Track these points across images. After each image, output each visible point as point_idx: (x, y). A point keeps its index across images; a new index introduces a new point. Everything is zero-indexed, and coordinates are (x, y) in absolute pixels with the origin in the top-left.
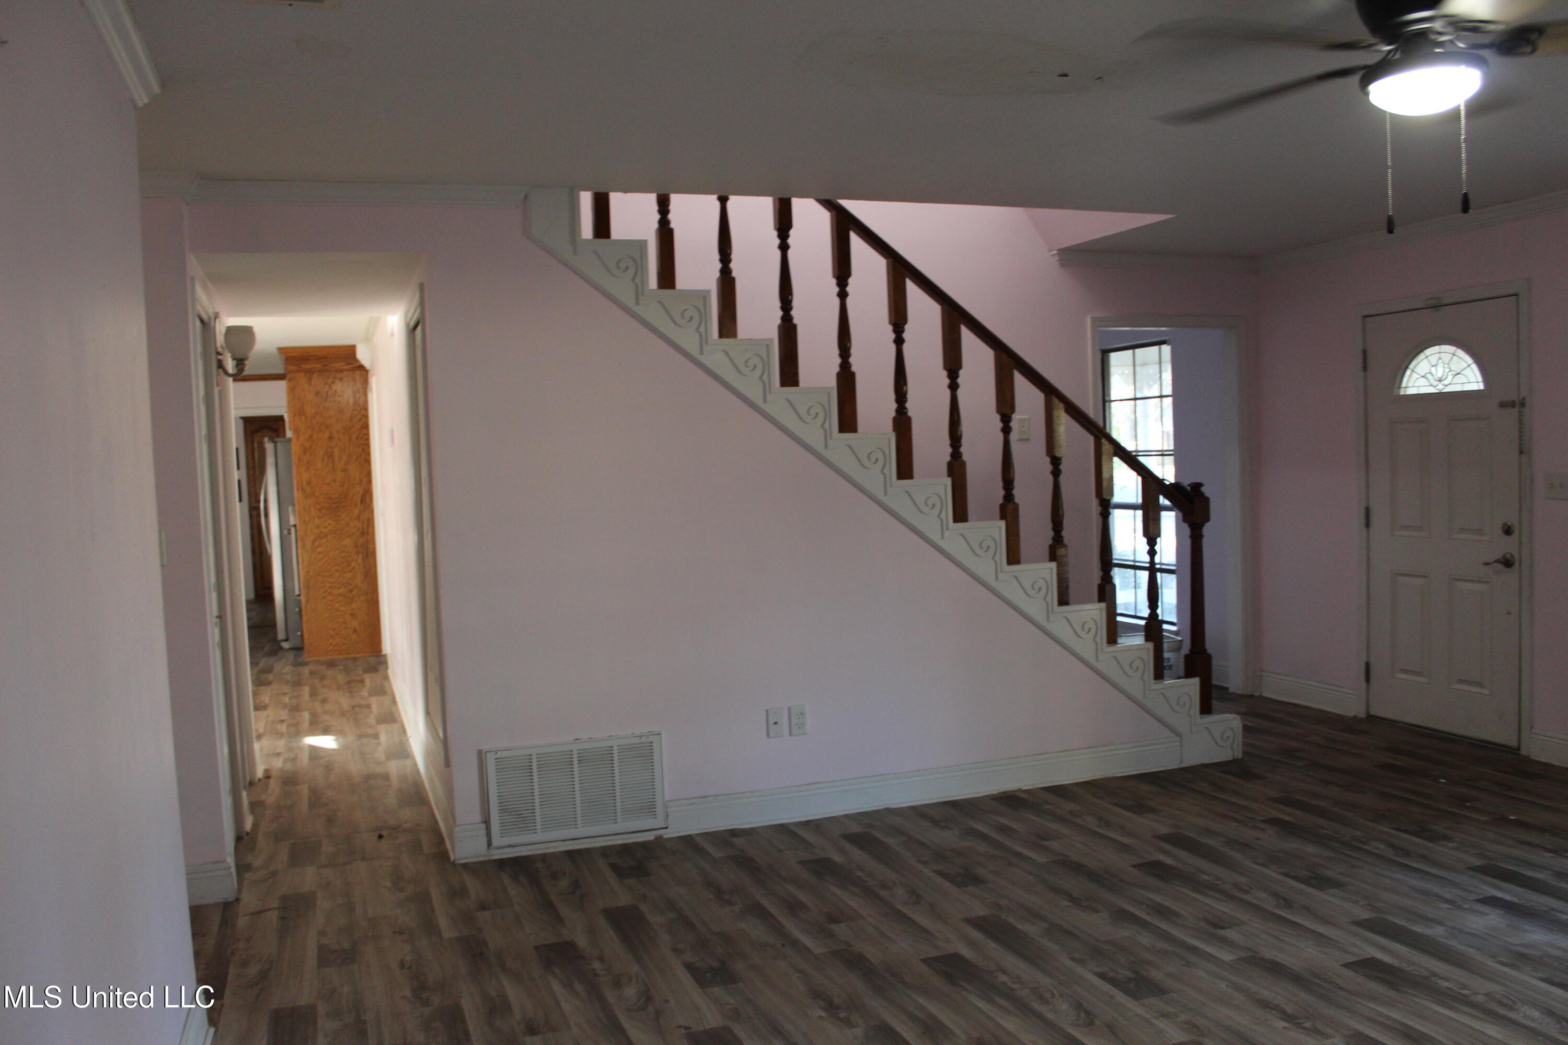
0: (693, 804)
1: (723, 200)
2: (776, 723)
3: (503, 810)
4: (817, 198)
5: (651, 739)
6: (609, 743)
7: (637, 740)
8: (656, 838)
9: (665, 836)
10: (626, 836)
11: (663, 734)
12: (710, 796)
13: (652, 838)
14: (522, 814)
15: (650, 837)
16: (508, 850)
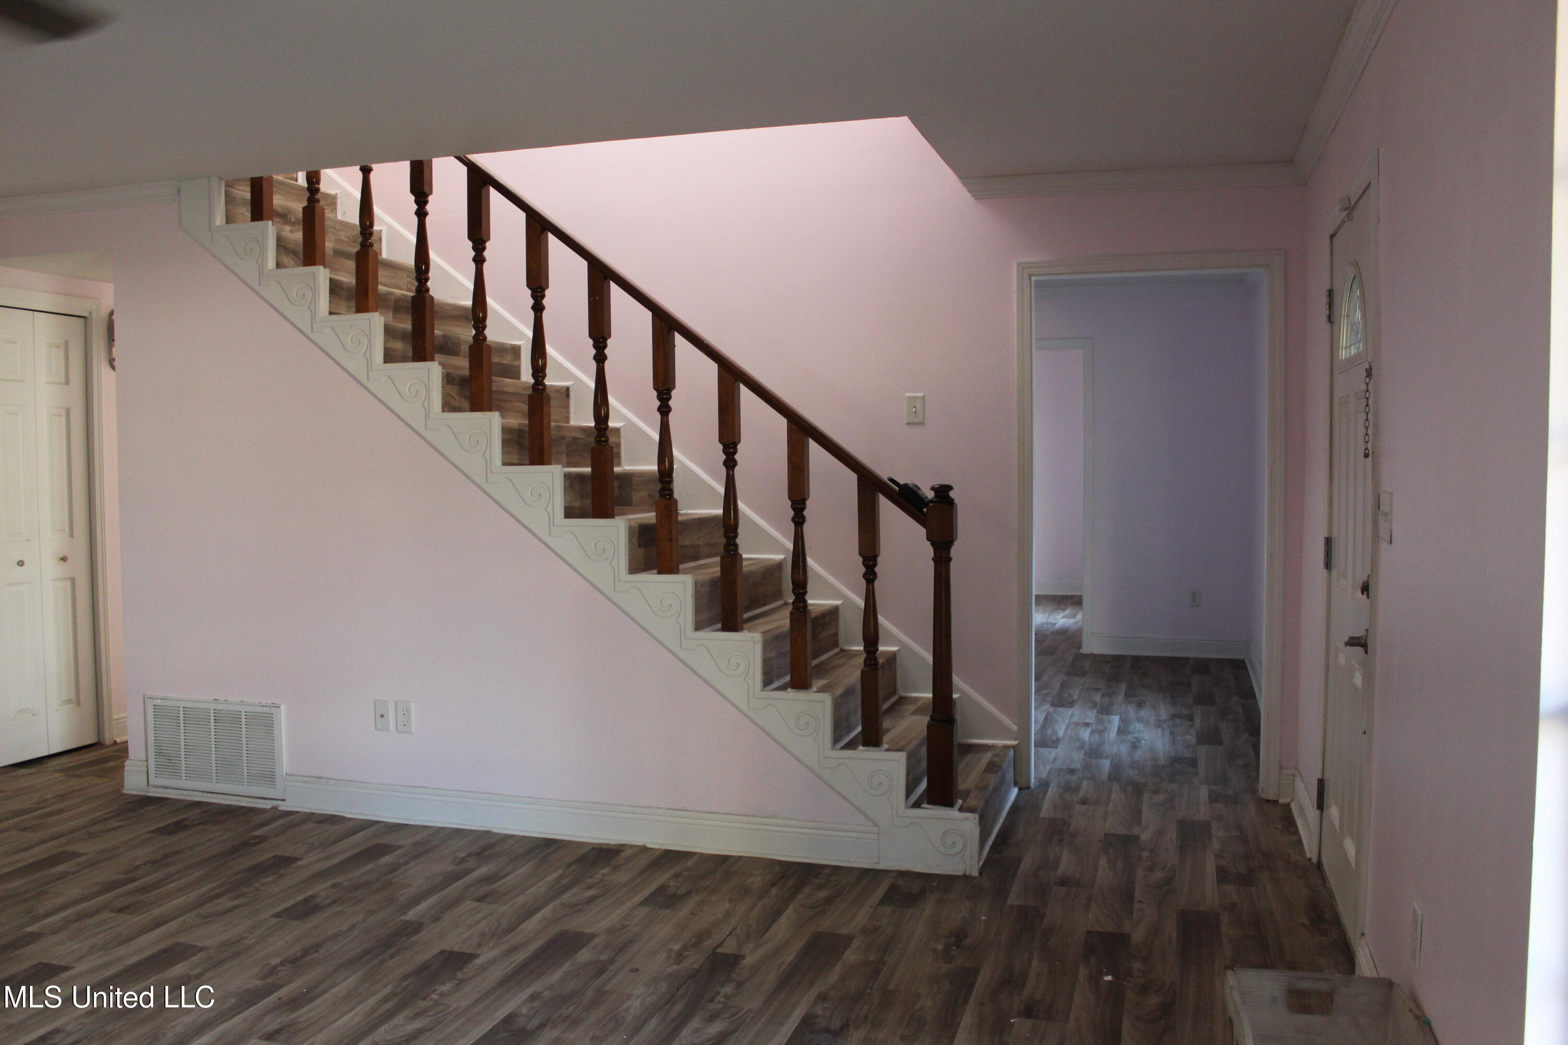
0: (307, 782)
1: (366, 171)
2: (382, 716)
3: (159, 754)
4: (455, 156)
5: (272, 710)
6: (236, 708)
7: (259, 709)
8: (272, 808)
9: (281, 808)
10: (249, 799)
11: (283, 707)
12: (323, 778)
13: (269, 807)
14: (172, 760)
15: (267, 805)
16: (162, 790)
